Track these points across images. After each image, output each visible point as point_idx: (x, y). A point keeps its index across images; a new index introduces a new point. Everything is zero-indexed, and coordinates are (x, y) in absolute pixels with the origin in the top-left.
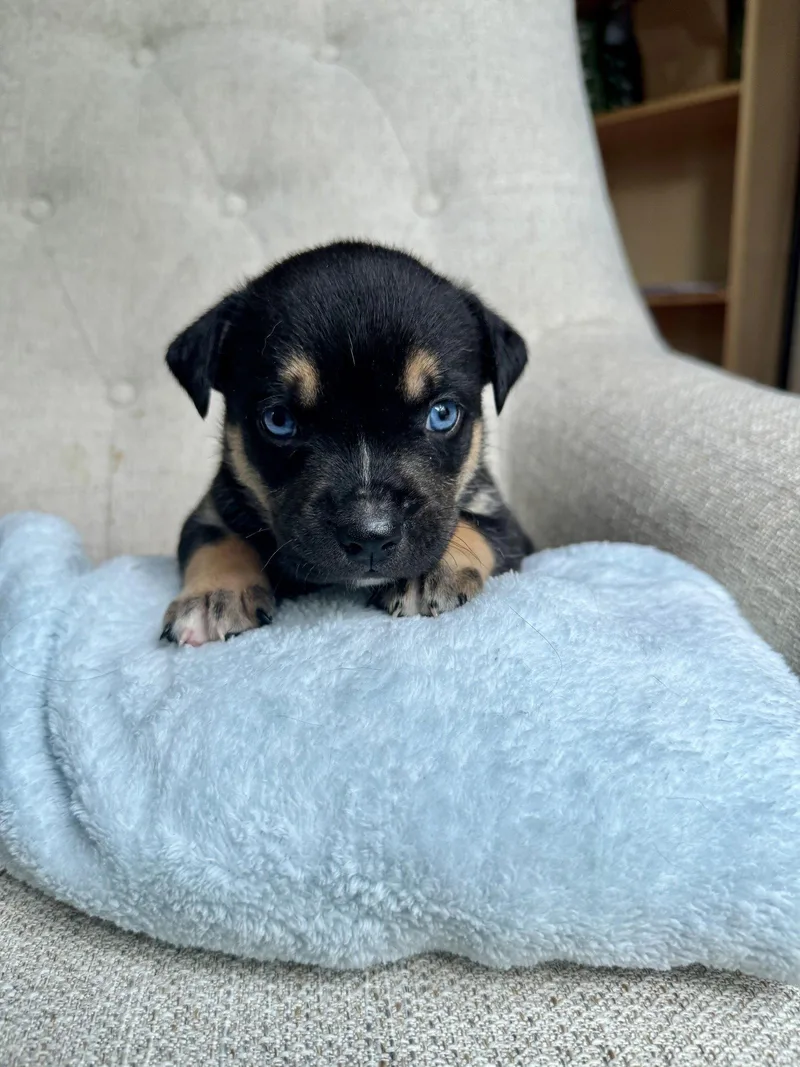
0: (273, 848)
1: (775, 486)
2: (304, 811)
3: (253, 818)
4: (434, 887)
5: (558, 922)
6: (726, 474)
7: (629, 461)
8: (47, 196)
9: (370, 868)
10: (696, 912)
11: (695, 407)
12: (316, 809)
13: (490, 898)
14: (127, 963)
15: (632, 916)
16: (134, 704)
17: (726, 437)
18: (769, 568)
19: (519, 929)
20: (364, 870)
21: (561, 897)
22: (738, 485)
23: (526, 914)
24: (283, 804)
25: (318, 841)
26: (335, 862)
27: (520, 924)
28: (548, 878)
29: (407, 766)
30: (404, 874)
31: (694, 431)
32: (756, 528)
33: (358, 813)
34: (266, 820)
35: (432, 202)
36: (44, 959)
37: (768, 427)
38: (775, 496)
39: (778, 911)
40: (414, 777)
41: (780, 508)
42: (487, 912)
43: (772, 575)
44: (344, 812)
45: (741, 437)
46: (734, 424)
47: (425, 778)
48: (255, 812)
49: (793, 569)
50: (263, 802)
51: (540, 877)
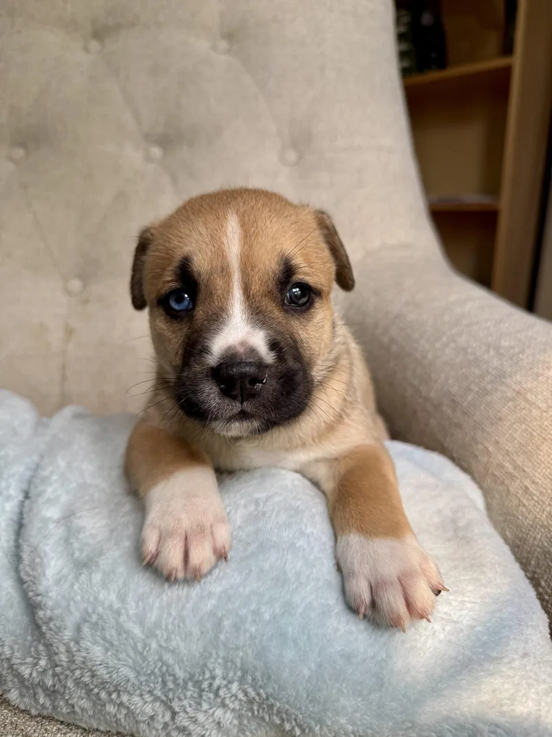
0: (168, 658)
1: (514, 390)
2: (191, 634)
3: (156, 636)
4: (274, 690)
5: (354, 724)
6: (482, 377)
7: (418, 356)
8: (23, 145)
9: (231, 674)
10: (448, 729)
11: (465, 322)
12: (199, 633)
13: (311, 701)
14: (64, 731)
15: (404, 727)
16: (81, 550)
17: (483, 348)
18: (507, 450)
19: (328, 726)
20: (227, 675)
21: (358, 707)
22: (490, 386)
23: (333, 716)
24: (177, 628)
25: (198, 655)
26: (208, 669)
27: (329, 723)
28: (351, 693)
29: (263, 609)
30: (254, 680)
31: (463, 340)
32: (500, 419)
33: (227, 638)
34: (165, 637)
35: (292, 156)
36: (9, 727)
37: (512, 344)
38: (513, 398)
39: (502, 732)
40: (267, 617)
41: (516, 407)
42: (309, 710)
43: (508, 455)
44: (218, 638)
45: (494, 349)
46: (490, 338)
47: (274, 617)
48: (158, 632)
49: (522, 454)
50: (163, 626)
51: (345, 691)
